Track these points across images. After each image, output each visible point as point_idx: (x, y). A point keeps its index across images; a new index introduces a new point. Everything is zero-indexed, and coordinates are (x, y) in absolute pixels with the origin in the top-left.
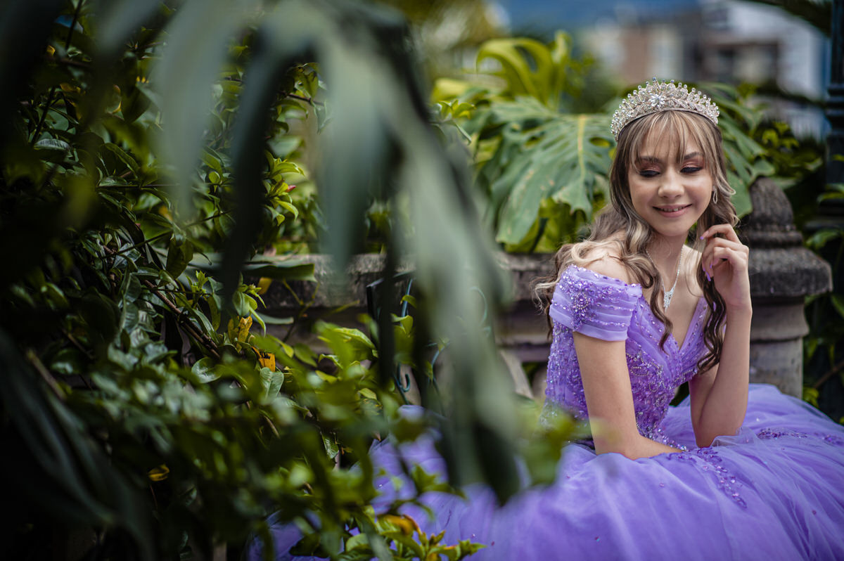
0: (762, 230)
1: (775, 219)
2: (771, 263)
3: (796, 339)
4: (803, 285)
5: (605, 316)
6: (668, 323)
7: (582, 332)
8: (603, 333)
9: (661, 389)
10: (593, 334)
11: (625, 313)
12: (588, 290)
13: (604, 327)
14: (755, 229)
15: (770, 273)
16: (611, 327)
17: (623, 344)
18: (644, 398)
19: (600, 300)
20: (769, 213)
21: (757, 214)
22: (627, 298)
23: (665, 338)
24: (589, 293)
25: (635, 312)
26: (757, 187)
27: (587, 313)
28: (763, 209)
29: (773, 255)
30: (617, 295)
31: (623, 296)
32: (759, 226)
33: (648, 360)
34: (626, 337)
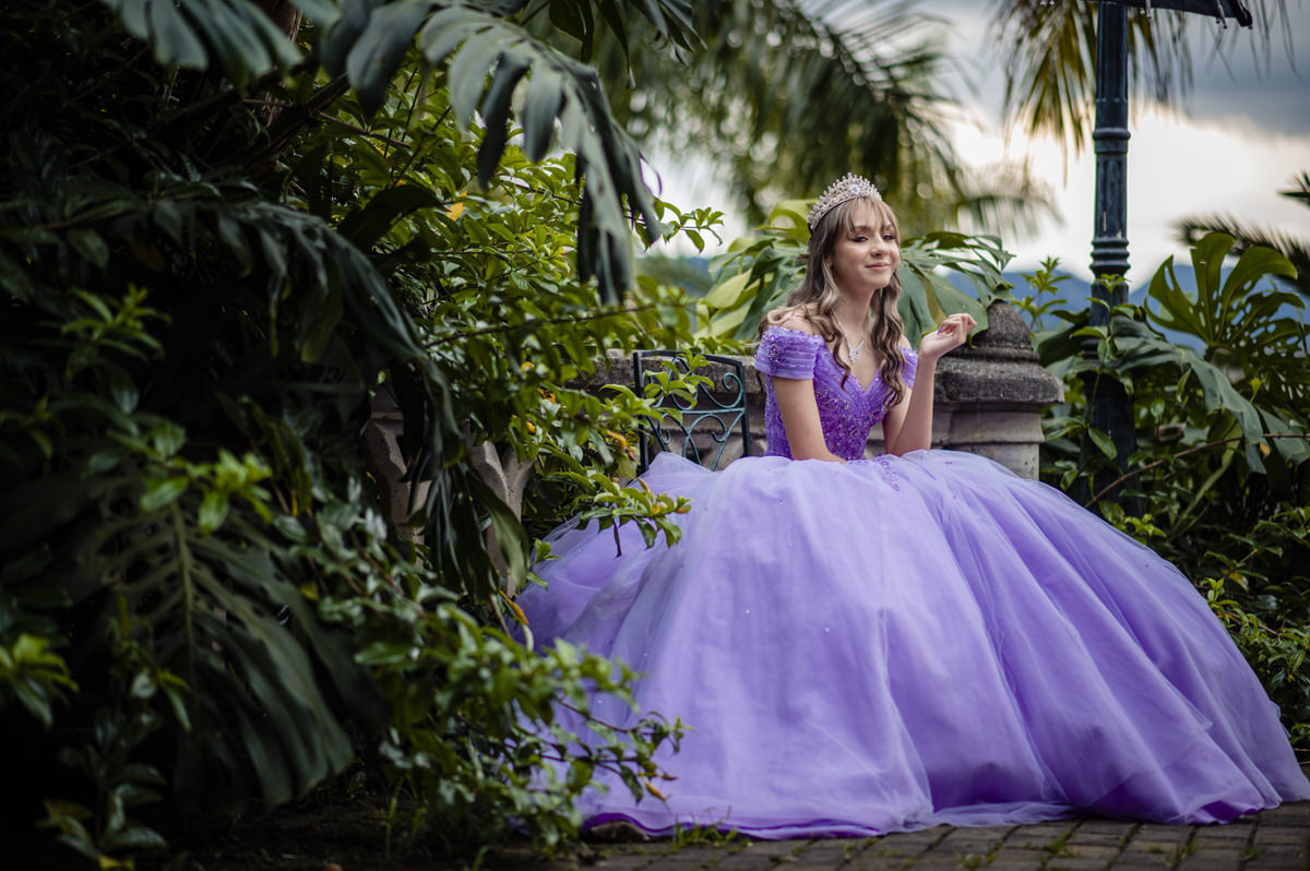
0: (998, 346)
1: (1010, 337)
2: (1002, 372)
3: (1030, 443)
4: (1030, 392)
5: (793, 361)
6: (847, 368)
7: (778, 375)
8: (792, 374)
9: (852, 422)
10: (784, 375)
11: (808, 357)
12: (779, 341)
13: (792, 369)
14: (991, 346)
15: (1000, 380)
16: (797, 369)
17: (811, 382)
18: (838, 431)
19: (788, 348)
20: (1004, 332)
21: (993, 332)
22: (809, 345)
23: (845, 378)
24: (780, 343)
25: (818, 357)
26: (995, 310)
27: (779, 360)
28: (999, 329)
29: (1005, 366)
30: (801, 344)
31: (804, 345)
32: (995, 343)
33: (835, 396)
34: (813, 376)
